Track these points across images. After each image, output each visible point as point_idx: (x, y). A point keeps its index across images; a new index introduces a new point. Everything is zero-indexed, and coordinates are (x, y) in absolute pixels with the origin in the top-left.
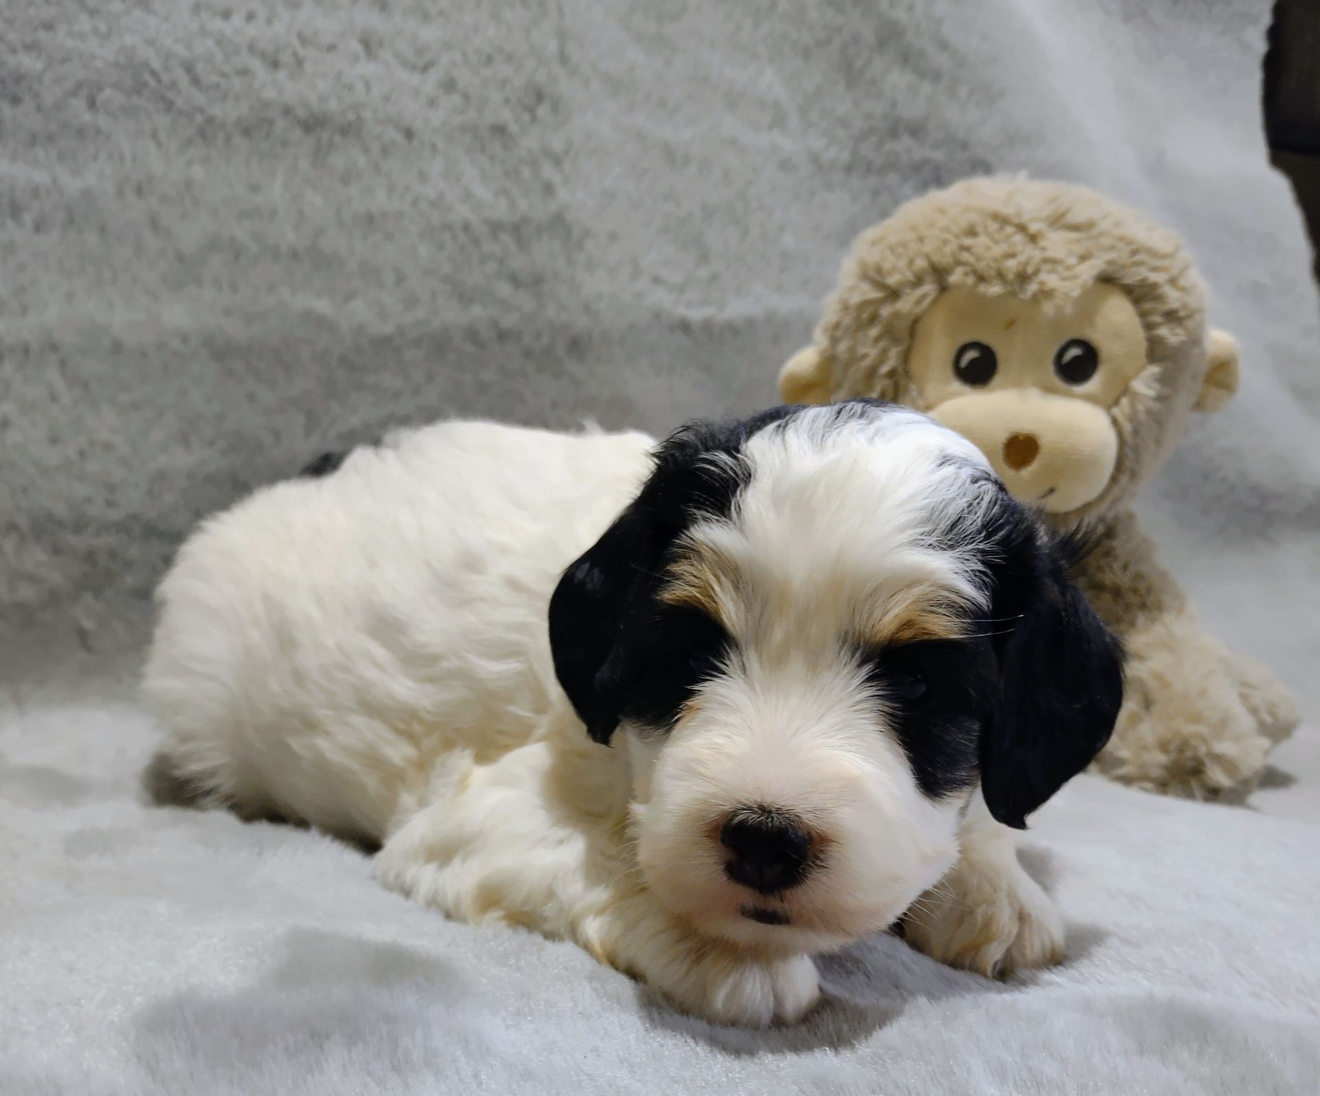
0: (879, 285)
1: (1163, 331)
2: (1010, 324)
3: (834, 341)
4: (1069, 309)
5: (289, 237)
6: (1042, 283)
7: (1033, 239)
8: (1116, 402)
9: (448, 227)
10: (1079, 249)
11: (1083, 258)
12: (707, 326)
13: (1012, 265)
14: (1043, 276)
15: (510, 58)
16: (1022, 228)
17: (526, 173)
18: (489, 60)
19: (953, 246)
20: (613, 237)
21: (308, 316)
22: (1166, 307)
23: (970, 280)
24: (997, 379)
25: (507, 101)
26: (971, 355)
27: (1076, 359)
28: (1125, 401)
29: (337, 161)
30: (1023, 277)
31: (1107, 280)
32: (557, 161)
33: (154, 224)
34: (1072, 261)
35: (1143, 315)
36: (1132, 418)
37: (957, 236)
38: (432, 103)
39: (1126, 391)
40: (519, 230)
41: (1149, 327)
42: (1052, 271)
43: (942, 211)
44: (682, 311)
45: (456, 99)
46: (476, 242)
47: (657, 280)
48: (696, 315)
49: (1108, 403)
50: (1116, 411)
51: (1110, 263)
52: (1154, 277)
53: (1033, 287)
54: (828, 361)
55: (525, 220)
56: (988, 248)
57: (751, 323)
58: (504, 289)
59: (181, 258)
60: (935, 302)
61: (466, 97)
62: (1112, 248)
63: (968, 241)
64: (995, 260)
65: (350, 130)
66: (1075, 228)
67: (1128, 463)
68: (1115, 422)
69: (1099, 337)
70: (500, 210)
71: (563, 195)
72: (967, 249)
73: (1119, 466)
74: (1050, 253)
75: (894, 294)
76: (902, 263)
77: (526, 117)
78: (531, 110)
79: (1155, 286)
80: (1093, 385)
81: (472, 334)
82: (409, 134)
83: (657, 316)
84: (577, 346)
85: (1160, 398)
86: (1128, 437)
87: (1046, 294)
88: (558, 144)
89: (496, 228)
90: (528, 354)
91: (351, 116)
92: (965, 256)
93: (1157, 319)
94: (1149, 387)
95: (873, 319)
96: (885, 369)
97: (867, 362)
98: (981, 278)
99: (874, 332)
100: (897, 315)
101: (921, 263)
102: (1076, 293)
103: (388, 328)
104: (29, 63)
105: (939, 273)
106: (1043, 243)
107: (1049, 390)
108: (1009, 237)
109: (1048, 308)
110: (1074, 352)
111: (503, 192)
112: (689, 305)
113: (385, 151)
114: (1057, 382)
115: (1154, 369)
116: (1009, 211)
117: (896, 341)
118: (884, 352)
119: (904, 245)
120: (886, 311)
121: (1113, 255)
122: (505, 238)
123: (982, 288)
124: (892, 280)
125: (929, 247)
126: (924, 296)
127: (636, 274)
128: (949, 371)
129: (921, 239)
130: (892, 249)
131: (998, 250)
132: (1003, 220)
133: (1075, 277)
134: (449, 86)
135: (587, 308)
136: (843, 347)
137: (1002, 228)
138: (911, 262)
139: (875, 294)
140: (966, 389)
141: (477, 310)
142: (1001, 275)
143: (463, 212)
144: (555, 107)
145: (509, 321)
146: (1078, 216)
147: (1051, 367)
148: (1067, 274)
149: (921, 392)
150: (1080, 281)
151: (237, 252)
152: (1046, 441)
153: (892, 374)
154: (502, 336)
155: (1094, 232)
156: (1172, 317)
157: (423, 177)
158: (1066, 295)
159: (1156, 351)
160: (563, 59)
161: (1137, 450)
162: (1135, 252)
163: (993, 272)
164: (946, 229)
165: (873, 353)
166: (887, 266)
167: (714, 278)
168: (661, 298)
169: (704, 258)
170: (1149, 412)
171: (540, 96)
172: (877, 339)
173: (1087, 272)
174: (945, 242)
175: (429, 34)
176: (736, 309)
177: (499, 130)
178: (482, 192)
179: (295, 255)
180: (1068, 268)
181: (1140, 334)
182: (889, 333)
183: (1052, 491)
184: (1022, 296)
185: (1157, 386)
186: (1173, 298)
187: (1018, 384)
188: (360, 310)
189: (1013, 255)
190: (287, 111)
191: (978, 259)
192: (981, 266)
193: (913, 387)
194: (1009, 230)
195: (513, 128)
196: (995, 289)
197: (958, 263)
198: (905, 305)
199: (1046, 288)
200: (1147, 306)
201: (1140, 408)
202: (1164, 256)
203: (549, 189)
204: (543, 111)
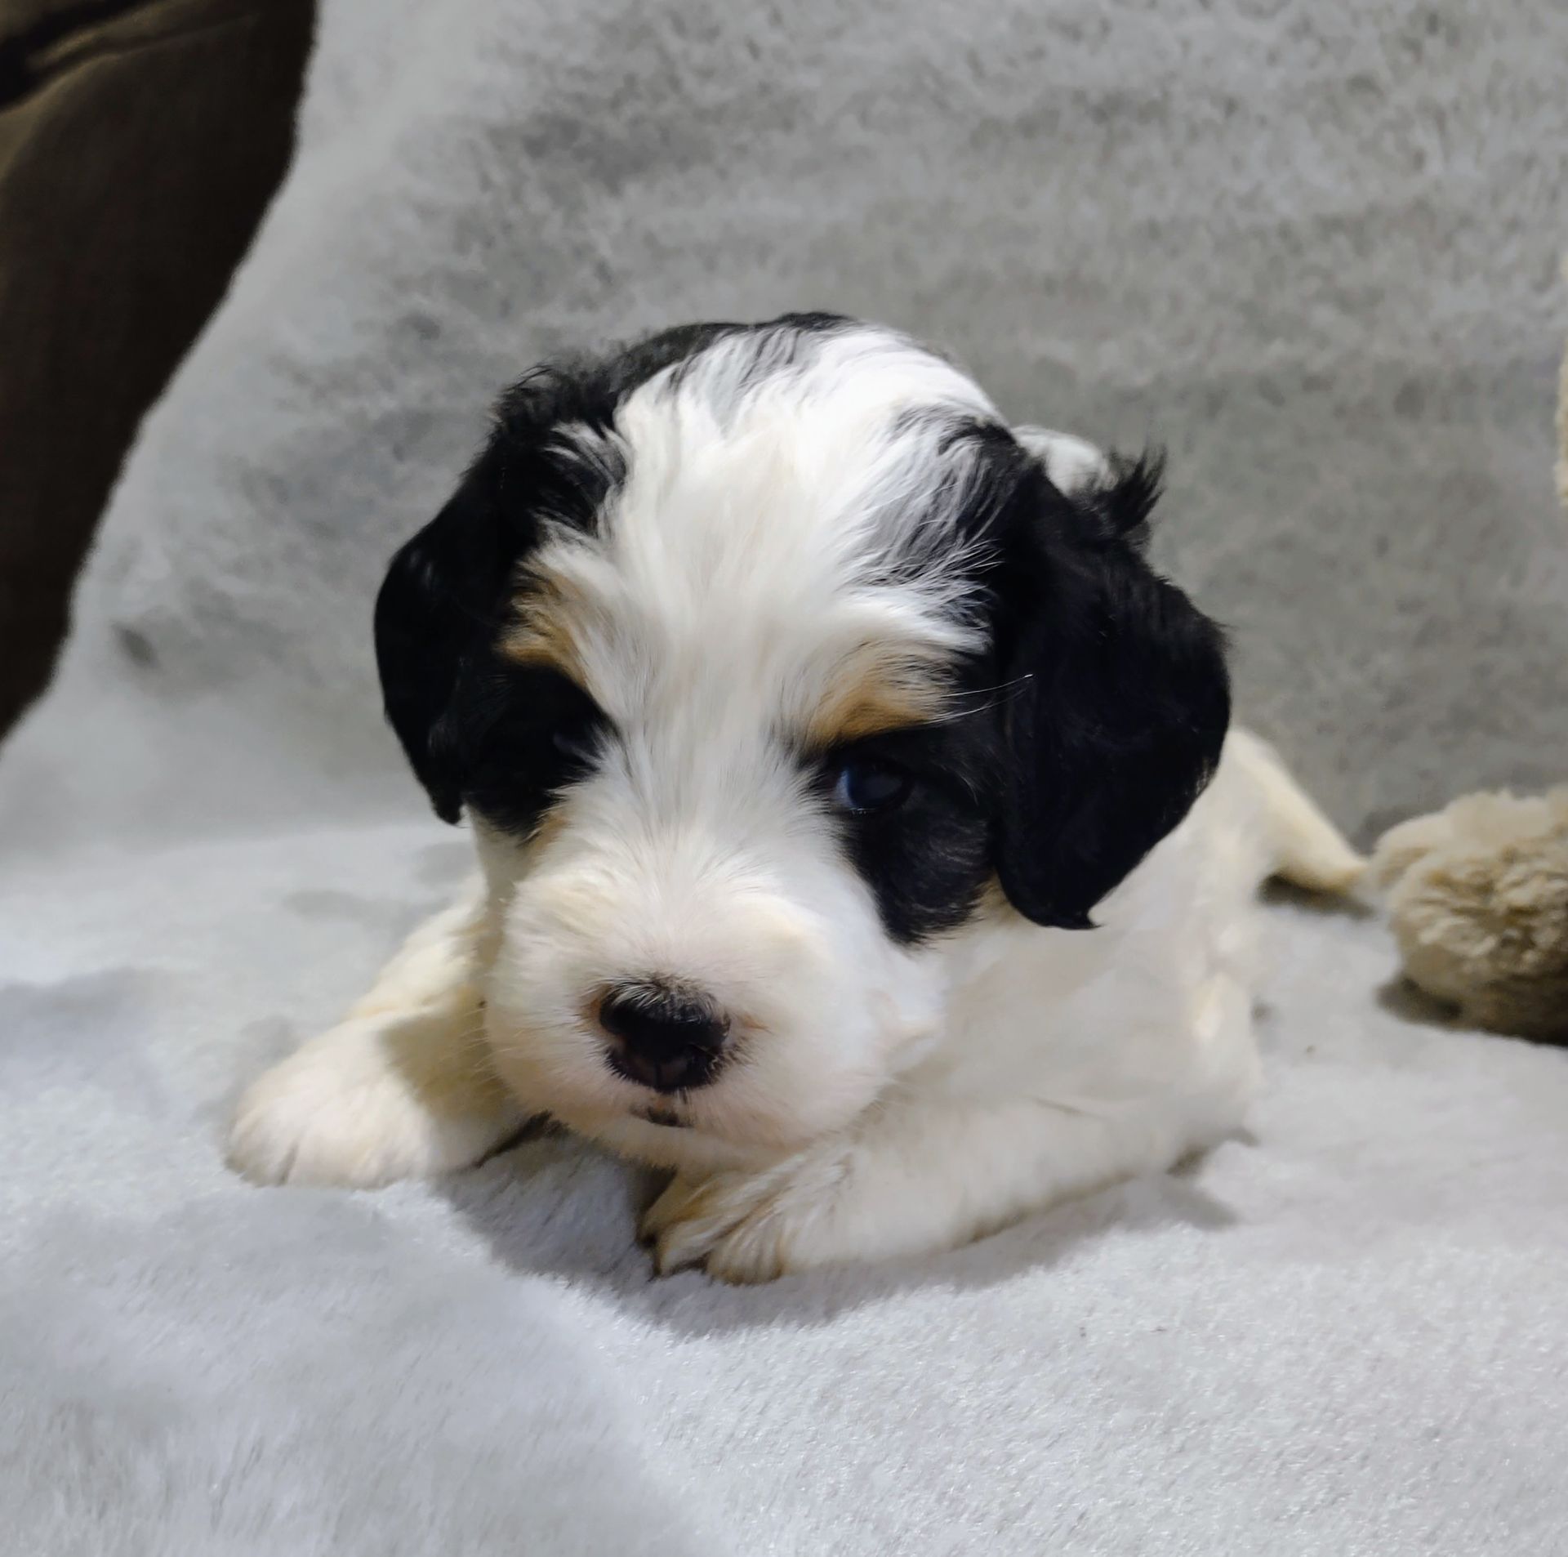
5: (1044, 260)
9: (1259, 233)
17: (1389, 143)
25: (1382, 39)
29: (1128, 155)
32: (1439, 118)
38: (1273, 58)
40: (1362, 228)
45: (1309, 47)
55: (1373, 211)
58: (1324, 316)
61: (1323, 43)
65: (1154, 112)
71: (1435, 167)
77: (1406, 58)
78: (1414, 47)
81: (1268, 389)
82: (1231, 106)
84: (1412, 397)
88: (1445, 91)
89: (1330, 226)
90: (1339, 410)
91: (1156, 94)
103: (1141, 379)
104: (808, 80)
113: (1194, 134)
122: (1342, 241)
134: (1302, 28)
135: (1437, 337)
141: (1277, 349)
143: (1285, 208)
144: (1453, 39)
145: (1319, 362)
154: (1313, 384)
157: (1237, 164)
171: (1433, 23)
177: (1363, 84)
179: (1049, 286)
188: (1111, 355)
190: (1079, 97)
195: (1385, 76)
203: (1418, 160)
204: (1434, 46)
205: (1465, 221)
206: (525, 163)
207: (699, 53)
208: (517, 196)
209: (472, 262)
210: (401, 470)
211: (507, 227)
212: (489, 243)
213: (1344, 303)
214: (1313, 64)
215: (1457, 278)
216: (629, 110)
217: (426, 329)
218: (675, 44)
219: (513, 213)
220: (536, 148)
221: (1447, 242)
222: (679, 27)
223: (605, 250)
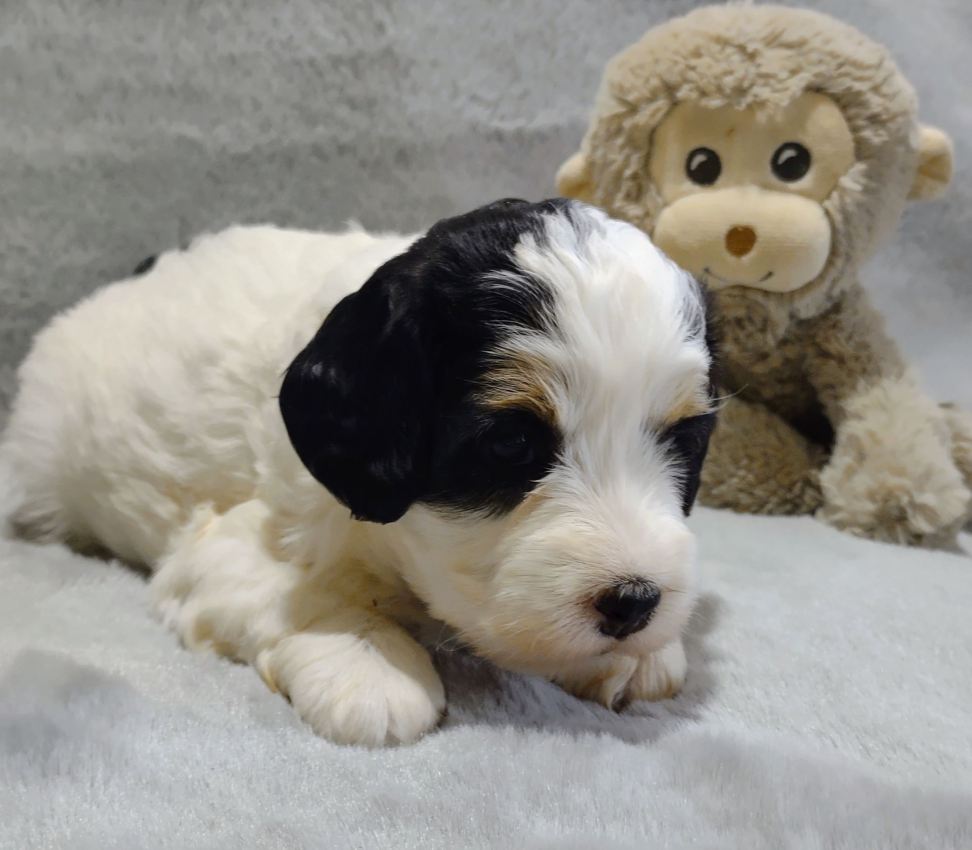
0: (623, 102)
1: (867, 133)
2: (731, 132)
3: (594, 148)
4: (779, 118)
5: (165, 76)
6: (756, 96)
7: (752, 57)
8: (828, 196)
9: (297, 63)
10: (791, 65)
11: (794, 72)
12: (519, 135)
13: (729, 81)
14: (756, 90)
16: (742, 49)
17: (361, 15)
19: (681, 66)
20: (435, 64)
21: (182, 140)
22: (868, 113)
23: (694, 95)
24: (721, 180)
26: (700, 159)
27: (790, 160)
28: (835, 195)
29: (206, 13)
30: (740, 91)
31: (816, 90)
33: (60, 72)
34: (783, 75)
35: (849, 119)
36: (843, 211)
37: (685, 58)
39: (836, 186)
40: (355, 63)
41: (855, 130)
42: (766, 85)
43: (676, 36)
44: (496, 124)
46: (320, 74)
47: (474, 98)
48: (509, 126)
49: (819, 196)
50: (827, 203)
51: (817, 75)
52: (858, 86)
53: (749, 99)
54: (590, 165)
55: (361, 54)
56: (710, 67)
57: (557, 130)
58: (343, 112)
59: (80, 98)
60: (668, 114)
62: (820, 62)
63: (693, 62)
64: (716, 77)
66: (789, 46)
67: (843, 248)
68: (827, 213)
69: (808, 140)
70: (340, 47)
71: (391, 32)
72: (693, 68)
73: (834, 251)
74: (764, 70)
75: (633, 109)
76: (639, 82)
79: (859, 93)
80: (807, 181)
81: (317, 150)
83: (474, 127)
84: (403, 156)
85: (866, 190)
86: (840, 226)
87: (761, 104)
89: (336, 61)
90: (363, 164)
92: (692, 75)
93: (861, 122)
94: (857, 182)
95: (619, 131)
96: (628, 172)
97: (614, 167)
98: (703, 94)
99: (620, 141)
100: (636, 127)
101: (655, 82)
102: (785, 103)
103: (247, 148)
105: (670, 89)
106: (759, 60)
107: (766, 187)
108: (729, 56)
109: (761, 117)
110: (789, 154)
111: (344, 33)
112: (502, 118)
114: (774, 179)
115: (861, 167)
116: (731, 34)
117: (636, 148)
118: (627, 160)
119: (641, 66)
120: (627, 124)
121: (822, 68)
122: (345, 70)
123: (704, 102)
124: (631, 97)
125: (661, 68)
126: (658, 110)
127: (455, 94)
128: (682, 174)
129: (657, 61)
130: (632, 70)
131: (718, 69)
132: (723, 42)
133: (787, 89)
135: (411, 124)
136: (600, 153)
137: (723, 49)
138: (647, 80)
139: (621, 109)
140: (697, 188)
141: (320, 130)
142: (720, 89)
143: (310, 51)
145: (346, 137)
146: (791, 36)
147: (768, 167)
148: (779, 86)
149: (659, 192)
150: (789, 93)
151: (125, 91)
152: (762, 231)
153: (635, 177)
154: (342, 150)
155: (805, 49)
156: (875, 120)
157: (276, 22)
158: (777, 105)
159: (862, 151)
161: (849, 237)
162: (841, 65)
163: (712, 88)
164: (676, 53)
165: (618, 158)
166: (627, 85)
167: (525, 94)
168: (479, 113)
169: (517, 77)
170: (859, 205)
172: (623, 147)
173: (797, 84)
174: (676, 63)
176: (543, 120)
178: (325, 33)
179: (171, 91)
180: (780, 81)
181: (848, 136)
182: (631, 142)
183: (770, 274)
184: (737, 108)
185: (864, 181)
186: (876, 103)
187: (740, 182)
188: (223, 134)
189: (729, 73)
191: (702, 76)
192: (703, 83)
193: (652, 187)
194: (729, 50)
196: (715, 102)
197: (686, 81)
198: (643, 118)
199: (758, 100)
200: (852, 111)
201: (848, 200)
202: (869, 67)
203: (380, 28)
213: (353, 104)
221: (406, 73)
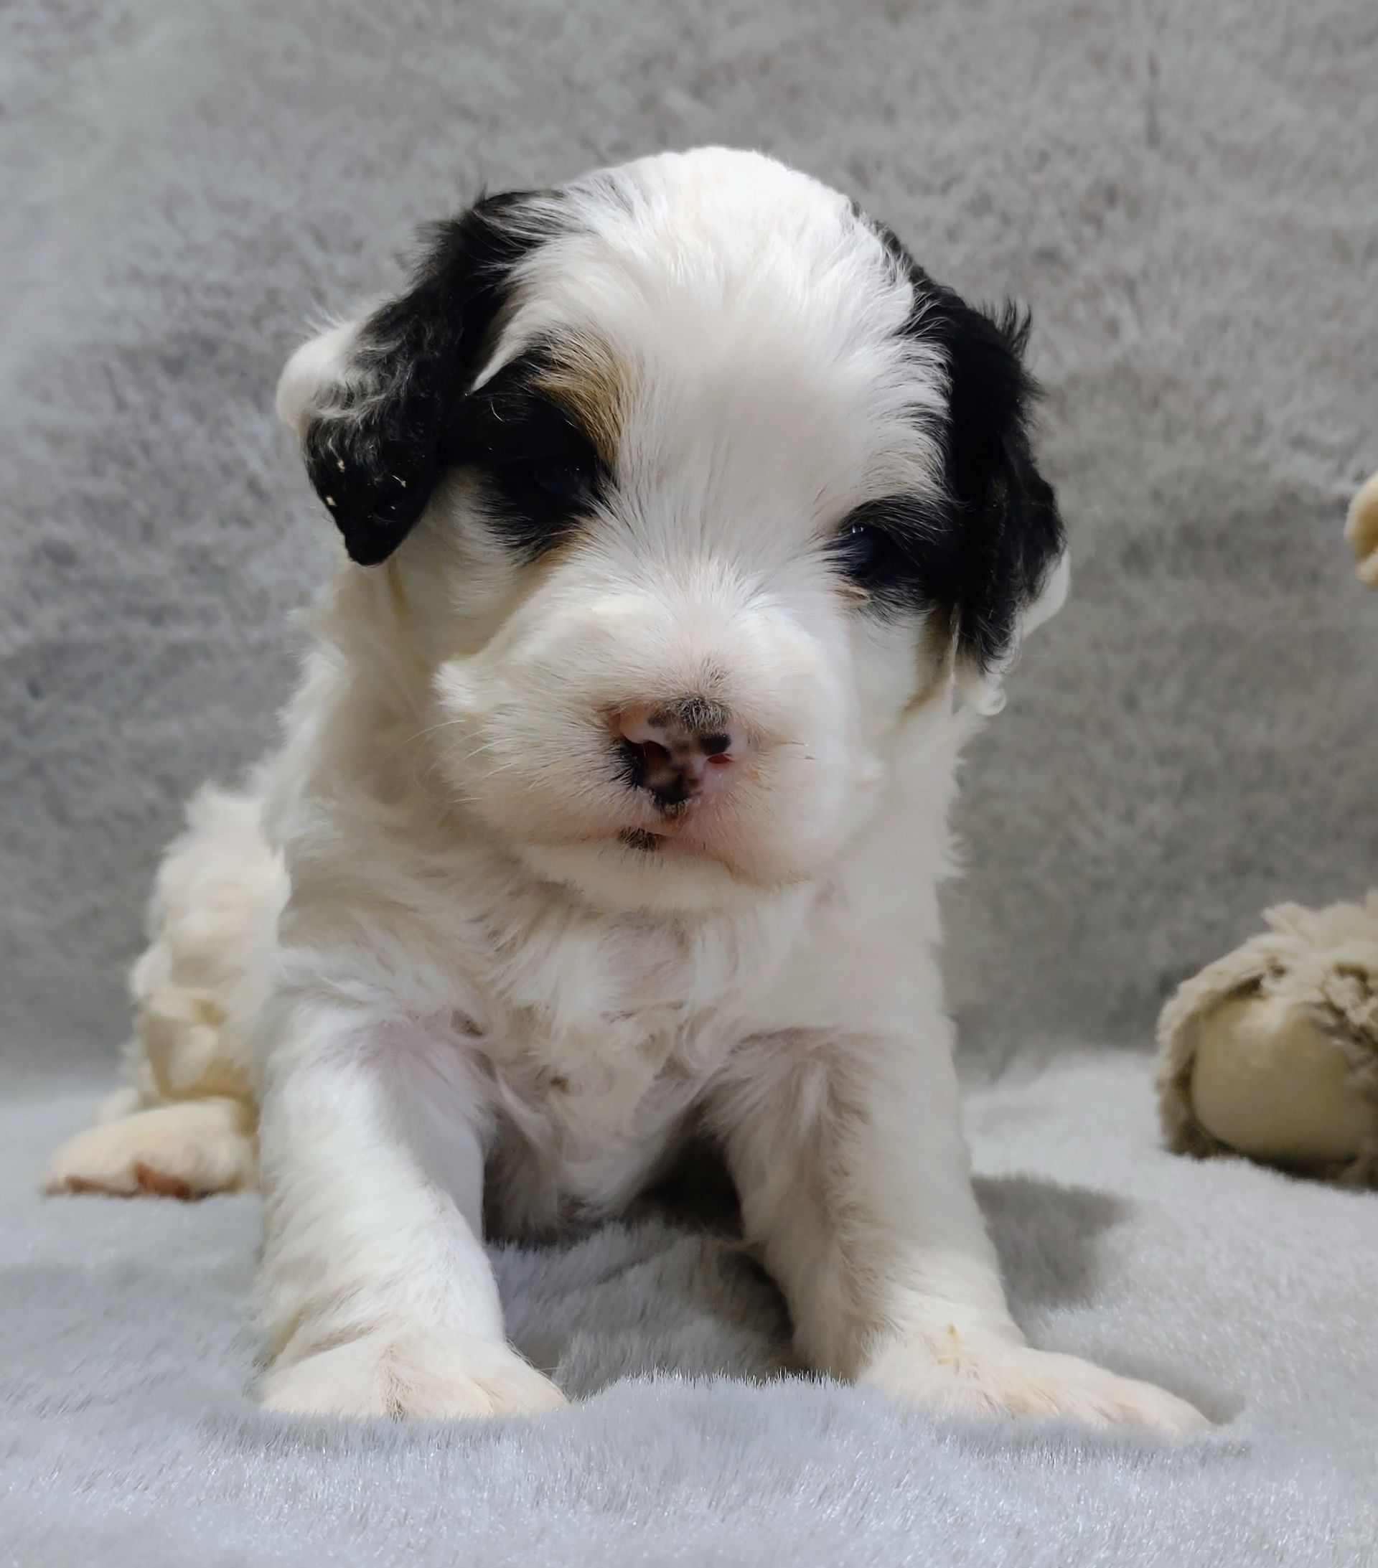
15: (1072, 151)
17: (1081, 312)
18: (1044, 158)
20: (1217, 384)
25: (1062, 213)
32: (1130, 287)
38: (952, 235)
45: (991, 222)
47: (1301, 443)
55: (1074, 380)
61: (1005, 219)
71: (1131, 333)
77: (1088, 231)
78: (1097, 221)
84: (1139, 553)
88: (1131, 261)
127: (1256, 437)
134: (981, 205)
135: (1156, 495)
144: (1134, 210)
160: (1153, 136)
171: (1111, 197)
175: (953, 140)
177: (1048, 256)
195: (1069, 250)
203: (1113, 328)
204: (1115, 218)
205: (1170, 383)
206: (163, 382)
207: (343, 265)
208: (155, 416)
209: (109, 485)
210: (37, 708)
211: (146, 448)
212: (128, 464)
214: (998, 239)
215: (1169, 436)
216: (270, 326)
217: (61, 556)
218: (317, 258)
219: (152, 433)
220: (175, 367)
221: (1155, 403)
222: (321, 241)
223: (255, 465)
